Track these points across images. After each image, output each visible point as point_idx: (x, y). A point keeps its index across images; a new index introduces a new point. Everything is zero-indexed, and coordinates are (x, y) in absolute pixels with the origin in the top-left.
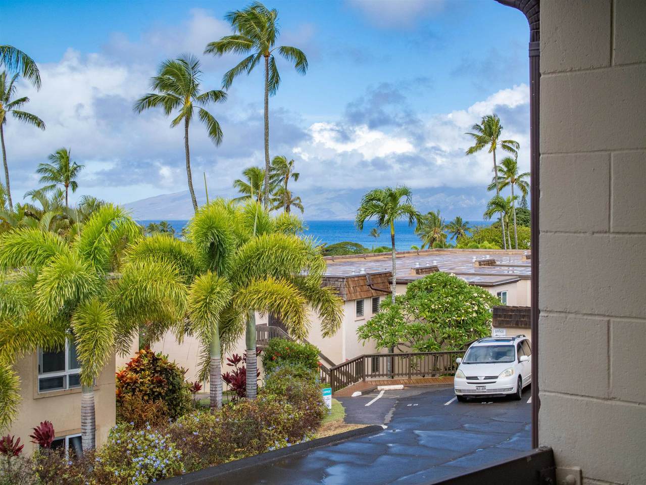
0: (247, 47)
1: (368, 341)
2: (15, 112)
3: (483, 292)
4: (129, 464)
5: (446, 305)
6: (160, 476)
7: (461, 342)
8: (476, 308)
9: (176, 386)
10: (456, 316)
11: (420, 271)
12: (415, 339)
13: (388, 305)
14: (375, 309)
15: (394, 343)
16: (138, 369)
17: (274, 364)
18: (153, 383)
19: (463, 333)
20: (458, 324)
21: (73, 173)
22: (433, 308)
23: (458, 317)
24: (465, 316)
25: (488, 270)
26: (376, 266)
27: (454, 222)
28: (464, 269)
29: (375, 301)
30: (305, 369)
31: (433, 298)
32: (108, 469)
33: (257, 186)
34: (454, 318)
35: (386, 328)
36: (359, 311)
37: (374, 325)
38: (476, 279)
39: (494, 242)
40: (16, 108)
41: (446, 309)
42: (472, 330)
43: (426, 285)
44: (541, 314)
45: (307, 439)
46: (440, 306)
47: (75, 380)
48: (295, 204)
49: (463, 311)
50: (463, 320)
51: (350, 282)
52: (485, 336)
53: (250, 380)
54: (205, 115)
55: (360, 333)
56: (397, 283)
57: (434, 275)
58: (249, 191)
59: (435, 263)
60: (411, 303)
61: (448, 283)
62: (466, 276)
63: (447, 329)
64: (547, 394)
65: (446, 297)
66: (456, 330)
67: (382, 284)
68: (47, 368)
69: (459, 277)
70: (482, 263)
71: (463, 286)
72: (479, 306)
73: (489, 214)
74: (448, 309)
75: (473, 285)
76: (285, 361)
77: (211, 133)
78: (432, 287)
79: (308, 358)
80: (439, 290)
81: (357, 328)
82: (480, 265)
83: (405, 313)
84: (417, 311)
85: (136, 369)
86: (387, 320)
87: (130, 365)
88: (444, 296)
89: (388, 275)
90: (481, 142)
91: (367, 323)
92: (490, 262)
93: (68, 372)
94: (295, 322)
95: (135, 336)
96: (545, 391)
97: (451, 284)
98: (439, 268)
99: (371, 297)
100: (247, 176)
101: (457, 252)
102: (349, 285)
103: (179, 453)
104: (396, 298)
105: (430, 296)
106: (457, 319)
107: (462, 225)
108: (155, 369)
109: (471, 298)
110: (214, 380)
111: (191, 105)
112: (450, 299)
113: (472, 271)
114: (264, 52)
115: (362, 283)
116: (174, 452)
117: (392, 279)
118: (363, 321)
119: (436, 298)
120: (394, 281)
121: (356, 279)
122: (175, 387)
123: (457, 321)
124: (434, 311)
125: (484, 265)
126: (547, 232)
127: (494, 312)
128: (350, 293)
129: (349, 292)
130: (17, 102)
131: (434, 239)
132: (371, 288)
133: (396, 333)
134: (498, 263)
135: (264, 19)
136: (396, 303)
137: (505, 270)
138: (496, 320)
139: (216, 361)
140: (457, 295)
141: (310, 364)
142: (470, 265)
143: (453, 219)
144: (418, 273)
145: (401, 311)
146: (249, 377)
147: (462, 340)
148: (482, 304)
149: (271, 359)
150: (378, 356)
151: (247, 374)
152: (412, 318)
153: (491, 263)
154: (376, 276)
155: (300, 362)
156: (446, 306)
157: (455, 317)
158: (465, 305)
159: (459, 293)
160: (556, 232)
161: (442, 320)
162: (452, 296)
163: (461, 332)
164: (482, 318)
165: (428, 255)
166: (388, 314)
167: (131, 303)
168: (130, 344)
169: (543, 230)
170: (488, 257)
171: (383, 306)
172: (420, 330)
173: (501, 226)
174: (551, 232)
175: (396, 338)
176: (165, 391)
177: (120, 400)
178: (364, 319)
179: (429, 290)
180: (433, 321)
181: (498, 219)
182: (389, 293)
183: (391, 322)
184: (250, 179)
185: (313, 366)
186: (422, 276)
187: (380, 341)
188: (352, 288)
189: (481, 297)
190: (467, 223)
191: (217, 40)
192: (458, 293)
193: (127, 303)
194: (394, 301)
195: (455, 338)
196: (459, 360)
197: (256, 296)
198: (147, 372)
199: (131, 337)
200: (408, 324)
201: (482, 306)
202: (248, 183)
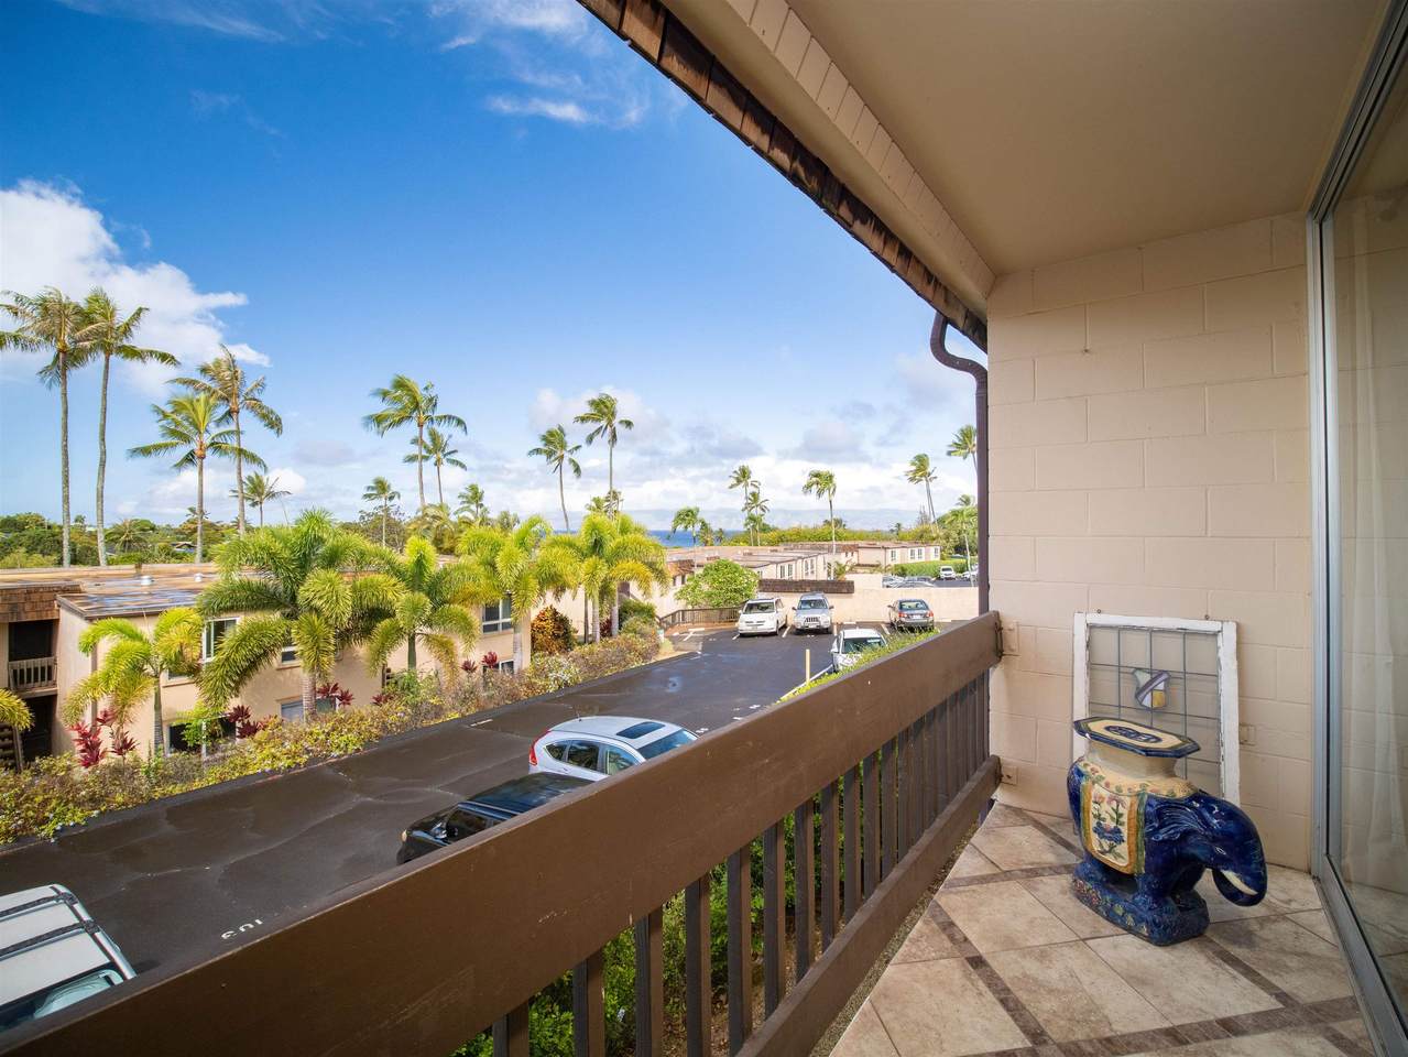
0: (599, 420)
1: (681, 602)
2: (448, 460)
3: (749, 571)
4: (547, 677)
5: (728, 579)
6: (566, 684)
8: (746, 581)
9: (568, 630)
10: (734, 586)
11: (711, 559)
12: (709, 600)
13: (692, 579)
14: (683, 582)
15: (695, 603)
16: (544, 619)
17: (628, 615)
18: (554, 628)
20: (736, 591)
21: (480, 498)
22: (720, 581)
24: (740, 586)
25: (748, 558)
26: (684, 556)
28: (736, 558)
29: (683, 577)
30: (648, 618)
32: (533, 680)
35: (691, 593)
36: (675, 583)
37: (683, 592)
40: (448, 457)
41: (728, 582)
43: (715, 567)
45: (653, 661)
46: (724, 580)
47: (506, 626)
49: (738, 583)
50: (739, 588)
51: (672, 565)
54: (572, 461)
55: (675, 597)
56: (696, 566)
57: (720, 561)
60: (706, 578)
61: (729, 566)
62: (738, 562)
63: (730, 594)
67: (687, 567)
68: (488, 619)
69: (734, 563)
70: (746, 554)
71: (737, 568)
72: (748, 580)
73: (745, 525)
75: (743, 567)
76: (635, 613)
77: (575, 472)
78: (719, 569)
79: (652, 612)
80: (723, 570)
81: (673, 594)
82: (744, 555)
83: (703, 584)
84: (710, 583)
86: (692, 589)
87: (539, 616)
88: (726, 574)
89: (690, 561)
90: (739, 481)
91: (680, 591)
93: (501, 620)
98: (722, 557)
99: (681, 575)
102: (671, 567)
103: (577, 670)
104: (696, 575)
105: (718, 574)
108: (555, 619)
109: (743, 575)
110: (595, 625)
111: (563, 455)
112: (730, 576)
113: (741, 559)
114: (610, 423)
115: (675, 566)
116: (575, 669)
119: (721, 575)
120: (694, 565)
121: (675, 563)
123: (735, 589)
124: (720, 583)
127: (757, 583)
130: (449, 453)
132: (681, 569)
133: (697, 597)
134: (755, 554)
135: (608, 404)
137: (762, 559)
138: (760, 588)
142: (739, 555)
144: (709, 560)
145: (700, 583)
148: (750, 579)
149: (626, 612)
150: (685, 611)
152: (707, 587)
153: (750, 554)
154: (683, 562)
155: (646, 615)
158: (739, 579)
161: (726, 589)
162: (731, 574)
164: (750, 587)
166: (692, 585)
167: (547, 574)
170: (748, 551)
171: (688, 580)
172: (713, 594)
175: (696, 600)
176: (562, 633)
177: (533, 639)
178: (678, 589)
179: (717, 570)
180: (720, 589)
182: (692, 572)
183: (694, 590)
185: (652, 616)
186: (712, 562)
187: (687, 602)
188: (673, 569)
189: (749, 574)
191: (582, 415)
192: (734, 572)
194: (695, 577)
196: (740, 611)
198: (550, 622)
200: (705, 591)
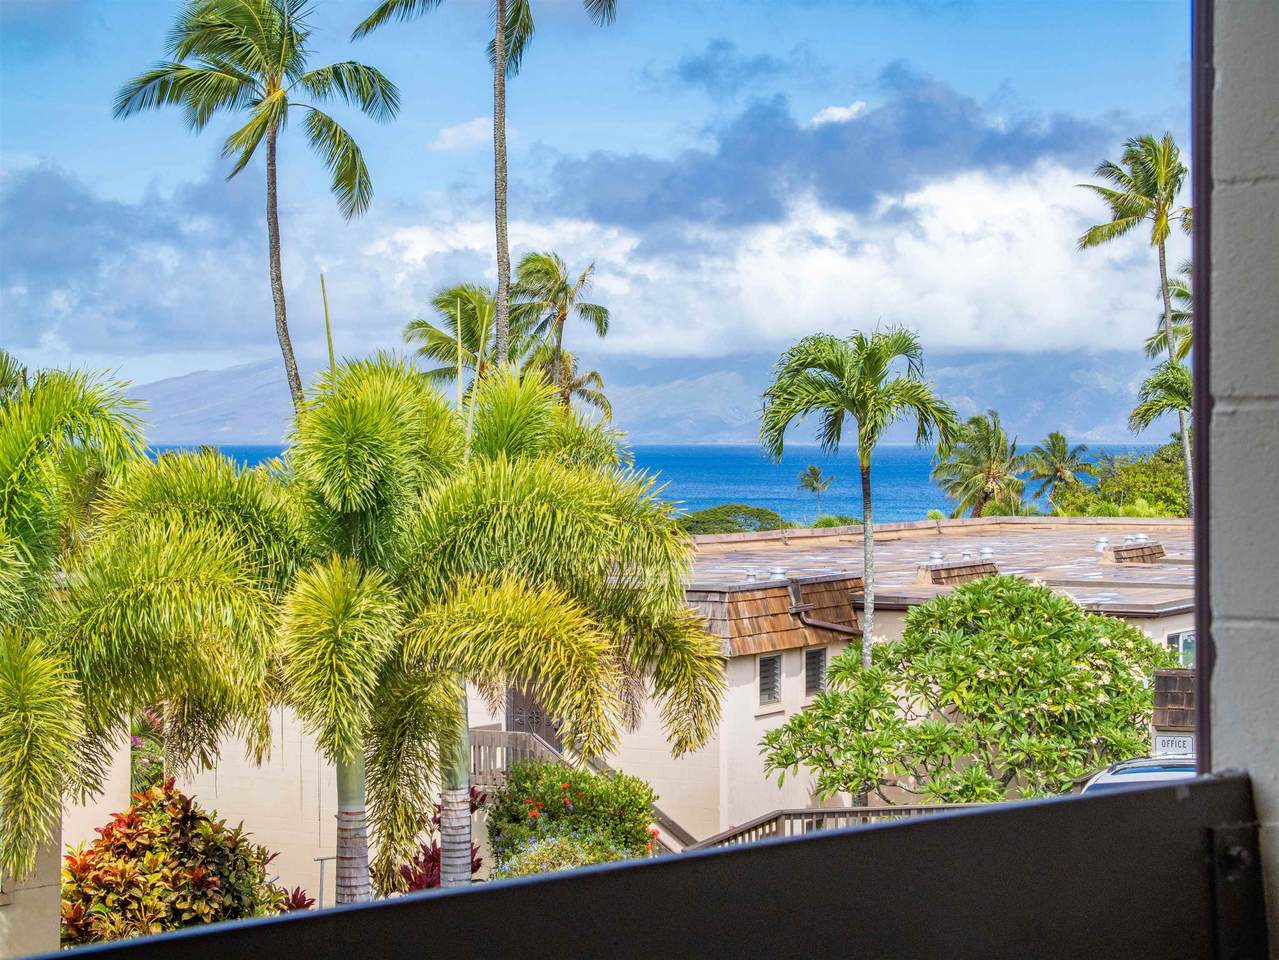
1: (795, 774)
3: (1127, 634)
5: (1020, 669)
7: (1062, 776)
8: (1106, 678)
9: (244, 898)
10: (1050, 700)
11: (944, 574)
12: (929, 767)
13: (852, 669)
14: (813, 685)
15: (870, 779)
16: (131, 846)
17: (524, 830)
18: (176, 888)
19: (1069, 749)
20: (1058, 725)
22: (982, 676)
23: (1053, 704)
24: (1075, 701)
25: (1140, 572)
26: (817, 562)
27: (1044, 448)
28: (1068, 569)
30: (612, 848)
31: (982, 647)
33: (472, 339)
34: (1044, 706)
35: (846, 735)
36: (768, 688)
37: (810, 727)
38: (1107, 598)
39: (1161, 503)
41: (1021, 681)
42: (1094, 741)
43: (963, 611)
44: (1219, 408)
46: (1002, 673)
48: (582, 393)
49: (1069, 687)
50: (1070, 713)
51: (742, 606)
52: (1130, 756)
53: (451, 877)
54: (323, 129)
55: (771, 751)
56: (878, 609)
57: (986, 584)
58: (451, 353)
59: (988, 554)
60: (917, 664)
61: (1027, 608)
62: (1079, 589)
63: (1025, 737)
64: (1235, 624)
65: (1020, 647)
66: (1051, 741)
67: (833, 612)
69: (1058, 592)
70: (1124, 554)
71: (1068, 616)
72: (1114, 672)
73: (1144, 417)
74: (1026, 679)
75: (1097, 613)
76: (554, 823)
77: (338, 182)
78: (980, 619)
79: (621, 814)
80: (999, 627)
81: (760, 736)
82: (1119, 559)
83: (901, 692)
84: (935, 688)
85: (124, 846)
86: (849, 714)
87: (107, 833)
88: (1015, 643)
89: (852, 585)
91: (792, 721)
92: (1147, 552)
94: (579, 707)
95: (119, 742)
96: (1229, 618)
97: (1033, 609)
98: (998, 568)
99: (801, 648)
100: (444, 310)
101: (1054, 527)
102: (737, 612)
104: (874, 650)
105: (974, 643)
106: (1053, 709)
107: (1068, 455)
108: (185, 847)
109: (1094, 649)
110: (347, 873)
111: (284, 100)
112: (1031, 653)
113: (1096, 576)
115: (775, 606)
117: (862, 596)
118: (779, 718)
119: (990, 650)
120: (869, 602)
121: (759, 595)
122: (240, 899)
123: (1051, 715)
124: (985, 686)
125: (1131, 559)
126: (1233, 182)
127: (1158, 688)
128: (740, 636)
129: (739, 632)
131: (987, 497)
132: (803, 622)
133: (876, 751)
134: (1169, 556)
136: (873, 664)
138: (1164, 712)
139: (353, 818)
140: (1052, 641)
141: (627, 833)
142: (1087, 560)
143: (1041, 440)
144: (937, 580)
145: (889, 688)
146: (449, 869)
147: (1065, 770)
148: (1124, 669)
149: (516, 819)
150: (823, 813)
151: (442, 860)
152: (921, 708)
153: (1151, 555)
154: (817, 589)
155: (599, 828)
156: (1019, 673)
157: (1045, 702)
158: (1075, 670)
159: (1056, 636)
160: (1257, 180)
161: (1008, 714)
162: (1035, 643)
163: (1063, 746)
164: (1125, 706)
165: (968, 534)
166: (851, 697)
167: (108, 645)
168: (104, 765)
169: (1223, 177)
170: (1142, 539)
171: (837, 671)
172: (945, 740)
173: (1182, 456)
174: (1243, 180)
175: (874, 765)
176: (213, 912)
178: (782, 712)
179: (970, 629)
180: (982, 717)
181: (1174, 435)
182: (855, 637)
183: (861, 718)
184: (454, 321)
186: (950, 590)
187: (828, 773)
188: (746, 621)
189: (1120, 649)
190: (1082, 448)
192: (1051, 637)
193: (98, 644)
194: (869, 659)
195: (1047, 764)
197: (468, 629)
198: (162, 857)
199: (108, 746)
200: (910, 724)
201: (1122, 673)
202: (448, 332)
